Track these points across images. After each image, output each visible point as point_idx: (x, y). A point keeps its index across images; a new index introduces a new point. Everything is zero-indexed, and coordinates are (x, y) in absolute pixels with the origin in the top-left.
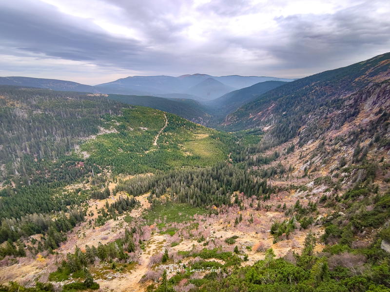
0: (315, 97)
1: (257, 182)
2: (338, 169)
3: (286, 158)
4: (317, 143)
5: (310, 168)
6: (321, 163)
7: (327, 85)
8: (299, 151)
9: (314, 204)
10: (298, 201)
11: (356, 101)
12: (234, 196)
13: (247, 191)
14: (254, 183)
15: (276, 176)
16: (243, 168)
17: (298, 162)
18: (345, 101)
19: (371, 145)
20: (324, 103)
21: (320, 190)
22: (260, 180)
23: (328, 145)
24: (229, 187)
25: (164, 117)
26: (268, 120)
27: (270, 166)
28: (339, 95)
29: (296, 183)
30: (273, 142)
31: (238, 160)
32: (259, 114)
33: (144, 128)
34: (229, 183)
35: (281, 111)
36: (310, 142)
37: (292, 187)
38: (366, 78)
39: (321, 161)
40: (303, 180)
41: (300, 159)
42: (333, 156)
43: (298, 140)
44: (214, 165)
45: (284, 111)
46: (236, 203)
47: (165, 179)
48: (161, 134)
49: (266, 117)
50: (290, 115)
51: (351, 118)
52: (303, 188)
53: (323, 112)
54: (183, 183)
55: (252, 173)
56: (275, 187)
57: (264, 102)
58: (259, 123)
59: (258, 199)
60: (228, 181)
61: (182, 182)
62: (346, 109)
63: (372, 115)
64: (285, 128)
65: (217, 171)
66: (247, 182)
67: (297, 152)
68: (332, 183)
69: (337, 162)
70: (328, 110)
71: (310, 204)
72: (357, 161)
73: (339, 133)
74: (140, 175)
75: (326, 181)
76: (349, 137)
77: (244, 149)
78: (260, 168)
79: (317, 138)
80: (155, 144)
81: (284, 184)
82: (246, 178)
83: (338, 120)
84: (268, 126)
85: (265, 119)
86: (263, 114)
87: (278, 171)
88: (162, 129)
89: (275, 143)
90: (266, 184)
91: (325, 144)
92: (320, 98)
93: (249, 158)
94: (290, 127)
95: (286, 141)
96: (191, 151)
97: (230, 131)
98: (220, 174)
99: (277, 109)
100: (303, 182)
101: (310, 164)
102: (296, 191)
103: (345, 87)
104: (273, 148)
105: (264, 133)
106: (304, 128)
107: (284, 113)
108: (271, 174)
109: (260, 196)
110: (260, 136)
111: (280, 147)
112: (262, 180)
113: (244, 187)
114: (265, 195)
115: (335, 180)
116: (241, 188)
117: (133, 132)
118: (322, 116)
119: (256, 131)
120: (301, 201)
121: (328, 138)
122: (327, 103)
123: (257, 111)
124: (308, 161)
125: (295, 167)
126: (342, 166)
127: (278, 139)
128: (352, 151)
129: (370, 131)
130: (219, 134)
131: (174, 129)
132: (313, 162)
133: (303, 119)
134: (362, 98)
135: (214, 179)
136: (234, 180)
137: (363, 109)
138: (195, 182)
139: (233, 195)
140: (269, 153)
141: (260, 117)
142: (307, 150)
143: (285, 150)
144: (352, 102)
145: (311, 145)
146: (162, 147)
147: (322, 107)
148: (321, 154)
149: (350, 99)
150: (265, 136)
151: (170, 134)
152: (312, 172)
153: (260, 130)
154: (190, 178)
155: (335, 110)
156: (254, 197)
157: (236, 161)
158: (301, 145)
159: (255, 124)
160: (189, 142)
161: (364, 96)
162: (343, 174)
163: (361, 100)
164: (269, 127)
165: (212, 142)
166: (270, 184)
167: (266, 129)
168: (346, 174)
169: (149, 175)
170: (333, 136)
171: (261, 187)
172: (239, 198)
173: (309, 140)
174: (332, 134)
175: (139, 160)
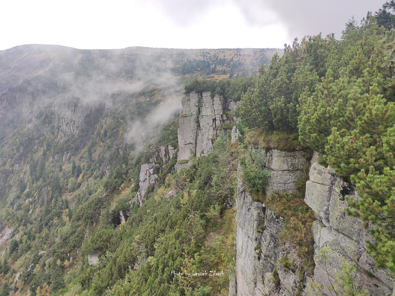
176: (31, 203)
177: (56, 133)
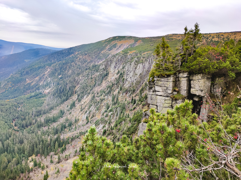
0: (80, 63)
1: (51, 140)
2: (106, 111)
3: (70, 113)
4: (90, 97)
5: (89, 116)
6: (96, 110)
7: (86, 55)
8: (79, 105)
11: (106, 66)
12: (30, 162)
13: (43, 152)
14: (48, 141)
15: (66, 129)
16: (33, 132)
17: (80, 114)
18: (99, 66)
19: (119, 92)
20: (88, 68)
22: (53, 137)
23: (97, 96)
24: (22, 155)
26: (47, 83)
28: (95, 62)
29: (83, 129)
30: (56, 102)
32: (36, 78)
34: (21, 151)
35: (56, 74)
36: (85, 97)
37: (81, 134)
38: (107, 52)
39: (95, 109)
40: (87, 125)
41: (81, 111)
42: (101, 104)
43: (77, 97)
45: (59, 74)
46: (36, 166)
49: (44, 81)
50: (65, 78)
51: (105, 77)
53: (89, 74)
55: (44, 133)
56: (68, 138)
57: (39, 68)
58: (38, 87)
59: (56, 154)
60: (19, 149)
62: (102, 71)
63: (115, 75)
64: (64, 89)
65: (3, 143)
66: (41, 143)
67: (78, 106)
68: (106, 121)
69: (104, 107)
70: (91, 72)
72: (115, 104)
73: (101, 88)
75: (102, 121)
76: (107, 89)
78: (50, 127)
79: (89, 93)
82: (39, 140)
83: (99, 79)
84: (48, 89)
85: (43, 83)
86: (40, 78)
87: (67, 125)
89: (58, 102)
90: (60, 139)
91: (95, 96)
92: (84, 64)
93: (36, 121)
94: (68, 88)
95: (67, 100)
99: (53, 74)
100: (87, 127)
101: (89, 113)
104: (57, 107)
105: (45, 96)
106: (79, 87)
107: (60, 76)
108: (62, 130)
109: (57, 151)
110: (42, 99)
111: (63, 105)
112: (56, 137)
113: (40, 149)
114: (61, 148)
115: (106, 119)
116: (36, 151)
118: (88, 77)
119: (37, 95)
121: (95, 92)
122: (90, 68)
123: (33, 76)
124: (87, 111)
125: (79, 118)
126: (108, 109)
127: (60, 99)
128: (110, 98)
129: (117, 84)
132: (91, 111)
133: (76, 80)
134: (108, 64)
136: (27, 146)
137: (110, 71)
140: (55, 113)
141: (38, 82)
142: (84, 103)
143: (68, 107)
144: (104, 67)
145: (87, 99)
147: (87, 71)
148: (94, 104)
149: (102, 65)
150: (47, 98)
152: (91, 118)
153: (41, 93)
155: (96, 72)
156: (52, 153)
157: (22, 127)
158: (79, 100)
159: (34, 89)
162: (110, 114)
163: (108, 66)
164: (50, 89)
166: (63, 137)
167: (47, 91)
168: (112, 113)
170: (98, 90)
172: (37, 161)
173: (84, 95)
174: (97, 89)
176: (112, 114)
177: (125, 82)
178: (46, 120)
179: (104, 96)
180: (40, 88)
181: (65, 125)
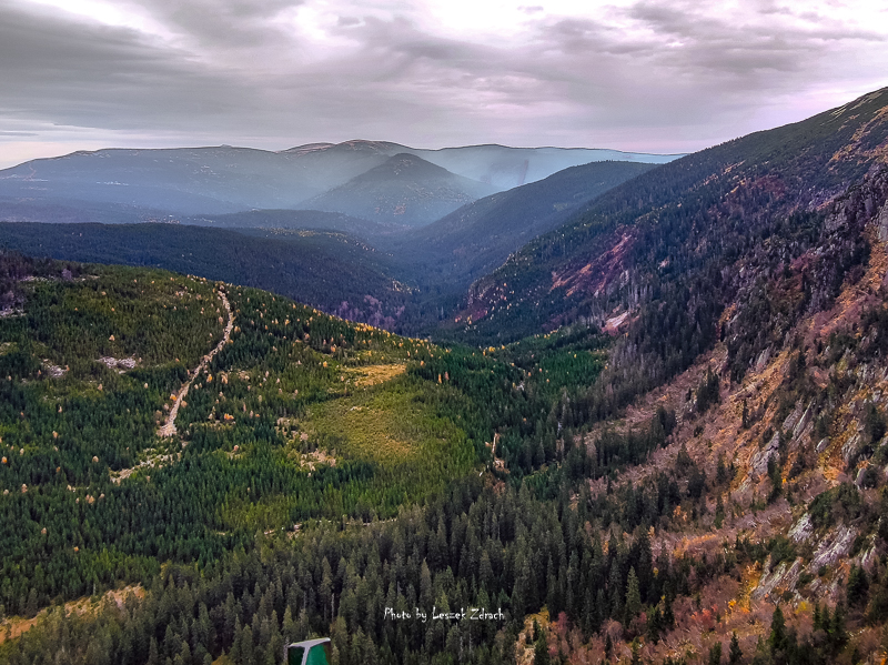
0: (742, 210)
1: (613, 552)
2: (866, 451)
3: (699, 430)
4: (783, 360)
5: (783, 461)
6: (812, 434)
7: (765, 172)
8: (735, 396)
9: (832, 616)
10: (778, 612)
11: (852, 219)
12: (528, 642)
13: (579, 602)
14: (600, 556)
15: (678, 510)
16: (553, 495)
17: (740, 442)
18: (823, 217)
20: (772, 226)
21: (837, 548)
22: (622, 539)
23: (816, 363)
25: (218, 304)
26: (617, 291)
27: (650, 470)
28: (805, 201)
29: (755, 530)
30: (646, 373)
31: (528, 458)
32: (585, 270)
33: (123, 362)
34: (501, 578)
36: (761, 360)
37: (746, 553)
38: (857, 152)
39: (810, 426)
40: (774, 513)
41: (746, 427)
42: (840, 404)
43: (725, 355)
44: (434, 497)
45: (661, 256)
47: (203, 607)
48: (202, 377)
49: (609, 281)
50: (684, 271)
51: (853, 270)
52: (782, 551)
53: (776, 255)
54: (295, 615)
55: (591, 509)
56: (685, 563)
57: (595, 231)
58: (588, 305)
59: (628, 638)
60: (496, 565)
61: (288, 613)
62: (834, 241)
64: (675, 315)
65: (448, 523)
66: (574, 556)
67: (730, 401)
68: (866, 510)
69: (857, 426)
70: (787, 247)
71: (821, 620)
73: (834, 321)
74: (69, 607)
75: (845, 505)
76: (866, 332)
77: (547, 411)
78: (614, 486)
79: (779, 344)
80: (169, 429)
81: (714, 543)
82: (567, 541)
83: (820, 279)
84: (618, 314)
85: (605, 288)
86: (596, 271)
87: (683, 489)
88: (208, 358)
89: (653, 373)
90: (650, 556)
91: (807, 360)
92: (756, 210)
93: (569, 445)
94: (692, 312)
95: (685, 365)
96: (333, 443)
97: (488, 344)
98: (463, 536)
99: (641, 253)
100: (775, 523)
101: (781, 443)
102: (760, 569)
103: (813, 177)
104: (649, 396)
105: (608, 340)
106: (735, 313)
107: (663, 264)
108: (661, 507)
109: (634, 620)
110: (597, 352)
111: (672, 388)
112: (630, 540)
113: (566, 586)
114: (653, 611)
115: (870, 496)
116: (552, 590)
117: (65, 381)
118: (774, 266)
119: (583, 335)
120: (786, 610)
121: (807, 340)
122: (779, 226)
123: (575, 260)
124: (770, 434)
125: (738, 461)
127: (659, 361)
130: (448, 359)
131: (260, 352)
132: (789, 435)
133: (725, 280)
134: (863, 209)
135: (436, 566)
136: (522, 558)
137: (875, 242)
138: (350, 596)
139: (523, 636)
141: (588, 283)
142: (758, 388)
143: (689, 397)
144: (841, 219)
145: (768, 372)
146: (201, 441)
147: (768, 240)
148: (805, 402)
149: (836, 213)
150: (613, 352)
151: (244, 375)
152: (795, 473)
153: (594, 330)
154: (327, 579)
155: (807, 247)
157: (522, 463)
158: (738, 373)
159: (574, 309)
160: (327, 406)
161: (868, 203)
163: (863, 215)
164: (625, 315)
165: (421, 392)
166: (664, 550)
167: (615, 323)
169: (119, 597)
170: (822, 332)
171: (632, 571)
172: (552, 648)
173: (757, 352)
174: (817, 326)
175: (75, 521)
178: (602, 450)
179: (852, 366)
180: (593, 307)
181: (674, 488)
